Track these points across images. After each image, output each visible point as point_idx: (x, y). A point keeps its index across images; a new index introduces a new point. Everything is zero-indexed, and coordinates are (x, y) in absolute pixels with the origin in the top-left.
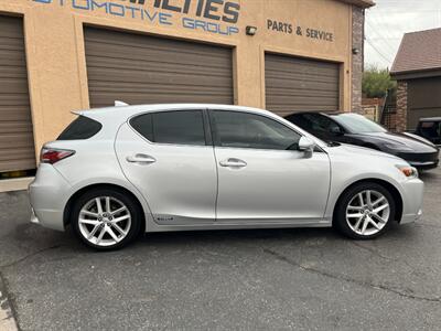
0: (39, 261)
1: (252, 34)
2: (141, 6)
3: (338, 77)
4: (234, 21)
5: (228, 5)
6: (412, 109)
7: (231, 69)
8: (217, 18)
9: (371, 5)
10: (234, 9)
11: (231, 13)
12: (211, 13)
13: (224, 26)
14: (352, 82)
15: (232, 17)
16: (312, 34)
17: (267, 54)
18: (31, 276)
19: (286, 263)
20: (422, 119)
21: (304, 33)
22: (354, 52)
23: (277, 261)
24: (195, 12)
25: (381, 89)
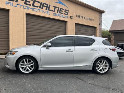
0: (8, 78)
1: (72, 18)
2: (42, 9)
3: (95, 31)
4: (67, 14)
5: (66, 10)
6: (115, 41)
7: (66, 27)
8: (63, 13)
9: (104, 12)
10: (67, 11)
11: (66, 12)
12: (61, 12)
13: (64, 16)
14: (99, 32)
15: (67, 13)
16: (88, 19)
17: (76, 24)
18: (6, 82)
19: (83, 81)
20: (119, 43)
21: (86, 19)
22: (99, 24)
23: (80, 81)
24: (57, 11)
25: (107, 35)
